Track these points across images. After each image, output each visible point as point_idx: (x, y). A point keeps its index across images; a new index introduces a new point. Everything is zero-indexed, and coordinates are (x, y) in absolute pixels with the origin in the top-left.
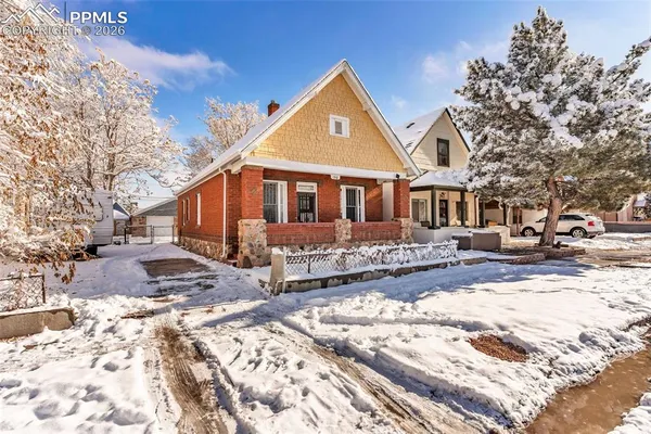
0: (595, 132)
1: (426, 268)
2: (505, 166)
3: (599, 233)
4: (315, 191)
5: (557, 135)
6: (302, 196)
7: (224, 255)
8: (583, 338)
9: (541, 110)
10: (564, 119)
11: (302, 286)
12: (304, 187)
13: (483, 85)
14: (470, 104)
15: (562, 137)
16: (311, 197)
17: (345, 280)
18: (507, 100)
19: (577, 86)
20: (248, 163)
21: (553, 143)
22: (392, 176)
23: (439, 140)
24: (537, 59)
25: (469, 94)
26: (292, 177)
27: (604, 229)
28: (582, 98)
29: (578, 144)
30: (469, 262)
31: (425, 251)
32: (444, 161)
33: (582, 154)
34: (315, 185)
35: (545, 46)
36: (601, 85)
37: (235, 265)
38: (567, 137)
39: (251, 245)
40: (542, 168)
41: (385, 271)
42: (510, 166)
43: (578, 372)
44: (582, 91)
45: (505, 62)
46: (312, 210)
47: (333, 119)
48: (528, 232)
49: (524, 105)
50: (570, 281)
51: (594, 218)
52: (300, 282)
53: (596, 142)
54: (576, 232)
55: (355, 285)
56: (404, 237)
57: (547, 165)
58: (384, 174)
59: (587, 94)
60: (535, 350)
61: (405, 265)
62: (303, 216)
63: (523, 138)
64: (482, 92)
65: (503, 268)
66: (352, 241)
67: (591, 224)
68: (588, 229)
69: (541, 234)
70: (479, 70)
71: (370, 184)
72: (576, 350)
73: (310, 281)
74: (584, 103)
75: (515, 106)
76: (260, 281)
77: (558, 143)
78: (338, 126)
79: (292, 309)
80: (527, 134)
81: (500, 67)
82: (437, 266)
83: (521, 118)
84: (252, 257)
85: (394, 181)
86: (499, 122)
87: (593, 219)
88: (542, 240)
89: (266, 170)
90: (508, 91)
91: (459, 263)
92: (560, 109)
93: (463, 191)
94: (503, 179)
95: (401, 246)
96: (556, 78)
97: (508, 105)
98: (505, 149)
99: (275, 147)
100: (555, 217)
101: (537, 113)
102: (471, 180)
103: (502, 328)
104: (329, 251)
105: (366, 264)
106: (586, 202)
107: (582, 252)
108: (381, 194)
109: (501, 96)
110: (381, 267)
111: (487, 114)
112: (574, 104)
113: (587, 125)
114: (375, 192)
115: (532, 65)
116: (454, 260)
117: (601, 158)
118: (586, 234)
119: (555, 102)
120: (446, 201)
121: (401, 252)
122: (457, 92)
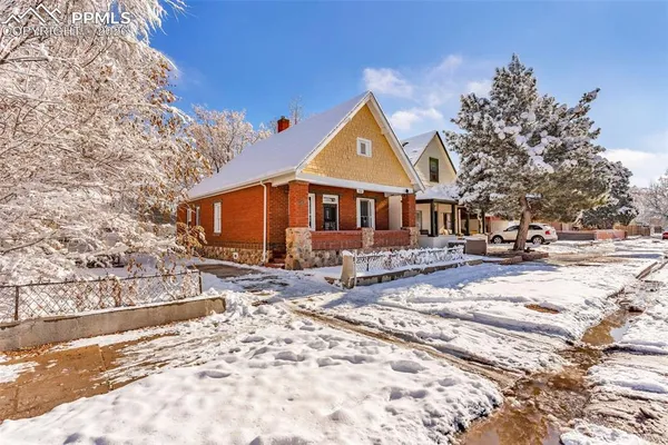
0: (561, 160)
1: (443, 268)
2: (492, 184)
3: (553, 240)
4: (336, 202)
5: (536, 163)
6: (326, 206)
7: (265, 260)
8: (587, 302)
9: (520, 141)
10: (539, 149)
11: (367, 281)
12: (327, 199)
13: (476, 117)
14: (464, 132)
15: (539, 165)
16: (332, 209)
17: (393, 277)
18: (496, 131)
19: (546, 124)
20: (297, 178)
21: (532, 168)
22: (402, 190)
23: (431, 159)
24: (516, 98)
25: (465, 124)
26: (318, 189)
27: (556, 237)
28: (550, 134)
29: (551, 170)
30: (472, 263)
31: (442, 254)
32: (434, 177)
33: (553, 178)
34: (336, 197)
35: (520, 88)
36: (563, 124)
37: (283, 267)
38: (543, 164)
39: (300, 250)
40: (522, 187)
41: (418, 270)
42: (496, 185)
43: (592, 319)
44: (550, 128)
45: (489, 98)
46: (334, 219)
47: (359, 140)
48: (497, 240)
49: (508, 136)
50: (552, 274)
51: (549, 228)
52: (365, 278)
53: (561, 169)
54: (536, 240)
55: (401, 280)
56: (412, 243)
57: (525, 185)
58: (394, 189)
59: (554, 131)
60: (564, 309)
61: (430, 265)
62: (327, 224)
63: (508, 163)
64: (475, 122)
65: (500, 268)
66: (374, 247)
67: (547, 233)
68: (546, 237)
69: (515, 241)
70: (471, 104)
71: (380, 197)
72: (585, 309)
73: (371, 277)
74: (554, 138)
75: (502, 137)
76: (326, 279)
77: (536, 169)
78: (363, 146)
79: (381, 295)
80: (511, 160)
81: (486, 102)
82: (451, 266)
83: (505, 147)
84: (302, 260)
85: (403, 195)
86: (487, 148)
87: (549, 230)
88: (516, 246)
89: (311, 185)
90: (496, 124)
91: (465, 263)
92: (535, 140)
93: (453, 204)
94: (492, 195)
95: (427, 250)
96: (530, 116)
97: (496, 135)
98: (494, 170)
99: (317, 165)
100: (526, 226)
101: (518, 143)
102: (461, 195)
103: (536, 300)
104: (381, 253)
105: (405, 264)
106: (549, 215)
107: (546, 255)
108: (387, 206)
109: (491, 127)
110: (415, 267)
111: (479, 141)
112: (546, 140)
113: (554, 155)
114: (382, 205)
115: (512, 103)
116: (461, 261)
117: (562, 181)
118: (544, 242)
119: (530, 135)
120: (436, 213)
121: (427, 254)
122: (453, 120)
